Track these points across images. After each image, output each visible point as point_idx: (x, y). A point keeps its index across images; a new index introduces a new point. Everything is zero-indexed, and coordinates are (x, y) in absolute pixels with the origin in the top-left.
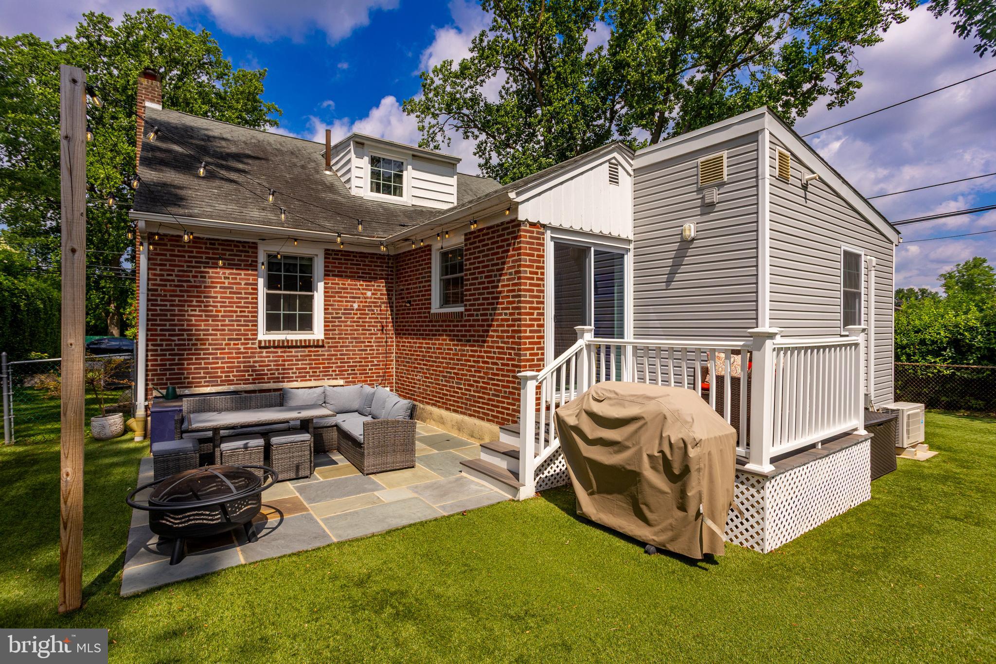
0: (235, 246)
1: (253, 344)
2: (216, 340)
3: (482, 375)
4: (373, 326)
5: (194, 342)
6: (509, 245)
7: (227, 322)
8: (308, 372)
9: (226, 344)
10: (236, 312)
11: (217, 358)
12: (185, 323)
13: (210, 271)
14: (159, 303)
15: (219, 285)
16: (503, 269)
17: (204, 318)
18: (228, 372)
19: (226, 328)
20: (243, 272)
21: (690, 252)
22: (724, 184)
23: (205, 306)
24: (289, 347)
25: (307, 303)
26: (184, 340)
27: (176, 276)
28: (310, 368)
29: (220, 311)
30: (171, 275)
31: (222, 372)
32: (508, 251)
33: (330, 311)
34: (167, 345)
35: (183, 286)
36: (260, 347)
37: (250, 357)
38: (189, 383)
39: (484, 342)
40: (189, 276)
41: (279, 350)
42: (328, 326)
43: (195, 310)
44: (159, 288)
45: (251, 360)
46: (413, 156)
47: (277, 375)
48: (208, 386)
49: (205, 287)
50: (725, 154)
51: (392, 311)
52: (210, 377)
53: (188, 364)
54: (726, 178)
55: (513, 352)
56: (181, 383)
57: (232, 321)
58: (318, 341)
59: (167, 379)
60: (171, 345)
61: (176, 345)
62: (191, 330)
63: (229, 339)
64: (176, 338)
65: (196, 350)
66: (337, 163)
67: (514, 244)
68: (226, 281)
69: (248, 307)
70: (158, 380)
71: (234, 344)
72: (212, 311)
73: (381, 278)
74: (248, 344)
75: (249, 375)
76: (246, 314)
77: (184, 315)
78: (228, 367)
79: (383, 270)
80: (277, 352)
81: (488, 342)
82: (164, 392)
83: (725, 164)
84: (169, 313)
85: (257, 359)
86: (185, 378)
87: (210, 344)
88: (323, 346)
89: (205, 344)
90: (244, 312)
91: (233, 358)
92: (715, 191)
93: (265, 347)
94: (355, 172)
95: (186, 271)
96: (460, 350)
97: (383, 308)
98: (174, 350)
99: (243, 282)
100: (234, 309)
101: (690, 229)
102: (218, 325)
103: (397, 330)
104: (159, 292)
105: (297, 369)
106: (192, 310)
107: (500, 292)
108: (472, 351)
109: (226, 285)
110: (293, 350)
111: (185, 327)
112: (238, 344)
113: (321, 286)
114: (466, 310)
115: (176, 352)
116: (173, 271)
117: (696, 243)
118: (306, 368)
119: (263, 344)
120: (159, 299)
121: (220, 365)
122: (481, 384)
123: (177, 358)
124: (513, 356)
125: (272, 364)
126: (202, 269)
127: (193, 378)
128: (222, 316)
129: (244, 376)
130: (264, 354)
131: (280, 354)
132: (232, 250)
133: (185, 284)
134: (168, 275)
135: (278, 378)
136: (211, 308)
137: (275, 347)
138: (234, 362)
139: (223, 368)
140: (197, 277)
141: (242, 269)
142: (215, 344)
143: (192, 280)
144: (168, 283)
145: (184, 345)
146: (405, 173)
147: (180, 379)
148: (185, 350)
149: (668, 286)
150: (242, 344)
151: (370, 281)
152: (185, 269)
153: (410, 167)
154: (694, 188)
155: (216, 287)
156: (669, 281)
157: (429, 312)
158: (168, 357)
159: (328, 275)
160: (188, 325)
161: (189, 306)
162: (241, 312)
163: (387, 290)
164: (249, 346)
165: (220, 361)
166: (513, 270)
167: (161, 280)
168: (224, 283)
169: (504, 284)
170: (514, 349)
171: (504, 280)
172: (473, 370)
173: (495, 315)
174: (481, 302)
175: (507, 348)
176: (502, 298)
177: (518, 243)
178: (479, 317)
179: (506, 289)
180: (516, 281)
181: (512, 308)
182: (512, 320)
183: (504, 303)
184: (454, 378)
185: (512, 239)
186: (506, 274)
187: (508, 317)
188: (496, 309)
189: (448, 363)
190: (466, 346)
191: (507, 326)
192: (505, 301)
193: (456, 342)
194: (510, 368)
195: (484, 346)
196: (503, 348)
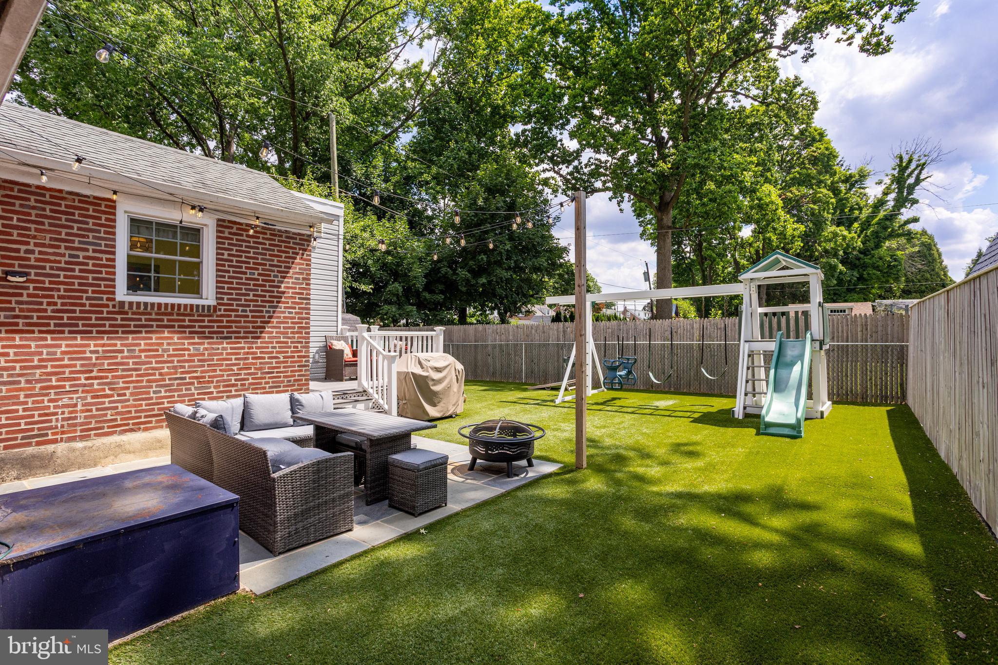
16: (288, 272)
32: (294, 258)
39: (259, 338)
55: (299, 345)
67: (303, 254)
81: (264, 338)
96: (206, 349)
107: (284, 293)
114: (220, 304)
124: (300, 349)
157: (112, 300)
166: (301, 277)
169: (289, 285)
170: (301, 342)
171: (288, 283)
172: (235, 368)
173: (274, 312)
174: (251, 297)
175: (292, 342)
176: (286, 298)
177: (307, 255)
178: (248, 313)
179: (291, 291)
180: (304, 286)
181: (299, 308)
182: (299, 318)
183: (288, 303)
184: (193, 383)
185: (300, 249)
186: (291, 278)
187: (293, 315)
188: (276, 307)
189: (175, 367)
190: (222, 343)
191: (292, 323)
192: (290, 301)
193: (197, 340)
194: (296, 359)
195: (257, 343)
196: (287, 343)
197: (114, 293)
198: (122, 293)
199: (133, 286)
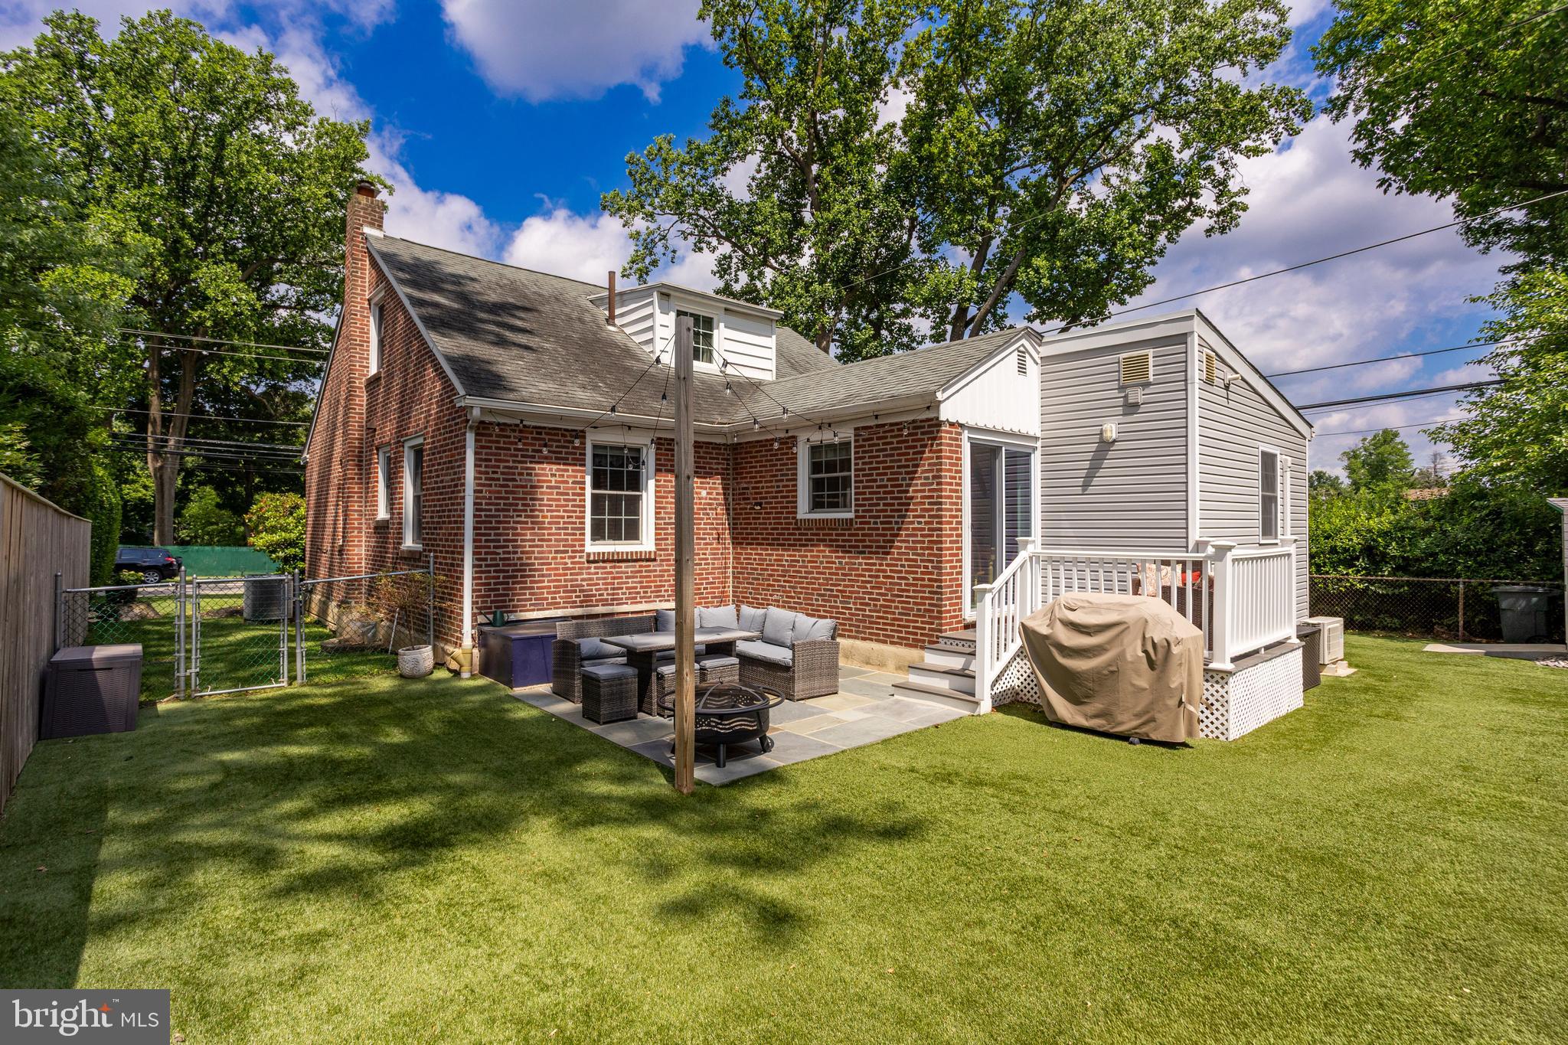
0: (563, 435)
1: (580, 557)
2: (542, 552)
3: (883, 591)
4: (708, 534)
5: (519, 555)
6: (925, 446)
7: (554, 531)
8: (639, 593)
9: (553, 558)
10: (563, 517)
11: (543, 576)
12: (511, 532)
13: (537, 466)
14: (484, 507)
15: (545, 485)
16: (915, 472)
17: (530, 525)
18: (555, 593)
19: (553, 538)
20: (570, 468)
21: (1110, 454)
22: (1149, 384)
23: (532, 511)
24: (619, 561)
25: (634, 505)
26: (509, 553)
27: (503, 473)
28: (642, 587)
29: (546, 517)
30: (496, 473)
31: (548, 593)
32: (923, 453)
33: (662, 515)
34: (491, 559)
35: (508, 486)
36: (589, 562)
37: (577, 574)
38: (514, 606)
39: (888, 553)
40: (514, 474)
41: (608, 565)
42: (660, 534)
43: (520, 516)
44: (484, 489)
45: (579, 577)
46: (726, 310)
47: (605, 597)
48: (533, 610)
49: (532, 487)
50: (1150, 352)
51: (728, 514)
52: (536, 599)
53: (513, 583)
54: (1151, 378)
55: (930, 565)
56: (506, 607)
57: (559, 529)
58: (650, 552)
59: (492, 602)
60: (495, 559)
61: (501, 559)
62: (516, 541)
63: (557, 552)
64: (500, 551)
65: (521, 565)
66: (622, 315)
67: (932, 445)
68: (553, 479)
69: (575, 512)
70: (482, 602)
71: (562, 558)
72: (538, 517)
73: (717, 474)
74: (575, 557)
75: (576, 597)
76: (574, 520)
77: (509, 522)
78: (555, 587)
79: (719, 464)
80: (605, 568)
81: (893, 553)
82: (491, 617)
83: (1151, 363)
84: (493, 520)
85: (585, 576)
86: (510, 600)
87: (536, 558)
88: (655, 560)
89: (530, 558)
90: (571, 517)
91: (560, 575)
92: (1140, 391)
93: (594, 562)
94: (660, 332)
95: (511, 468)
96: (846, 563)
97: (719, 511)
98: (498, 565)
99: (571, 481)
100: (561, 514)
101: (1111, 430)
102: (544, 534)
103: (734, 538)
104: (484, 494)
105: (627, 588)
106: (518, 516)
107: (912, 498)
108: (866, 564)
109: (553, 484)
110: (623, 565)
111: (510, 537)
112: (564, 558)
113: (652, 483)
114: (857, 517)
115: (501, 568)
116: (498, 467)
117: (1118, 445)
118: (636, 588)
119: (592, 558)
120: (484, 502)
121: (546, 584)
122: (882, 602)
123: (502, 575)
124: (930, 569)
125: (601, 582)
126: (529, 465)
127: (518, 600)
128: (549, 523)
129: (571, 597)
130: (593, 570)
131: (609, 570)
132: (559, 441)
133: (510, 483)
134: (494, 472)
135: (607, 600)
136: (537, 513)
137: (604, 561)
138: (560, 581)
139: (550, 587)
140: (522, 474)
141: (570, 465)
142: (541, 558)
143: (518, 478)
144: (493, 483)
145: (509, 559)
146: (715, 333)
147: (505, 601)
148: (509, 565)
149: (1084, 490)
150: (570, 557)
151: (705, 478)
152: (511, 464)
153: (722, 325)
154: (1115, 385)
155: (542, 487)
156: (1085, 486)
157: (794, 518)
158: (493, 574)
159: (660, 470)
160: (513, 535)
161: (514, 511)
162: (568, 517)
163: (723, 489)
164: (577, 560)
165: (546, 579)
166: (930, 475)
167: (486, 479)
168: (551, 481)
169: (917, 488)
170: (932, 561)
171: (917, 485)
172: (868, 585)
173: (903, 523)
174: (881, 507)
175: (922, 561)
176: (914, 504)
177: (938, 445)
178: (879, 526)
179: (919, 495)
180: (935, 487)
181: (930, 516)
182: (929, 529)
183: (916, 510)
184: (837, 596)
185: (928, 439)
186: (920, 478)
187: (922, 526)
188: (905, 516)
189: (827, 579)
190: (858, 558)
191: (922, 536)
192: (919, 508)
193: (840, 554)
194: (926, 582)
195: (886, 559)
196: (916, 560)
197: (796, 513)
198: (803, 511)
199: (817, 504)
